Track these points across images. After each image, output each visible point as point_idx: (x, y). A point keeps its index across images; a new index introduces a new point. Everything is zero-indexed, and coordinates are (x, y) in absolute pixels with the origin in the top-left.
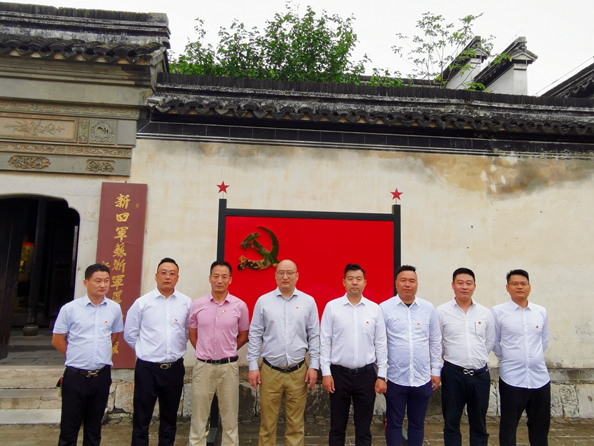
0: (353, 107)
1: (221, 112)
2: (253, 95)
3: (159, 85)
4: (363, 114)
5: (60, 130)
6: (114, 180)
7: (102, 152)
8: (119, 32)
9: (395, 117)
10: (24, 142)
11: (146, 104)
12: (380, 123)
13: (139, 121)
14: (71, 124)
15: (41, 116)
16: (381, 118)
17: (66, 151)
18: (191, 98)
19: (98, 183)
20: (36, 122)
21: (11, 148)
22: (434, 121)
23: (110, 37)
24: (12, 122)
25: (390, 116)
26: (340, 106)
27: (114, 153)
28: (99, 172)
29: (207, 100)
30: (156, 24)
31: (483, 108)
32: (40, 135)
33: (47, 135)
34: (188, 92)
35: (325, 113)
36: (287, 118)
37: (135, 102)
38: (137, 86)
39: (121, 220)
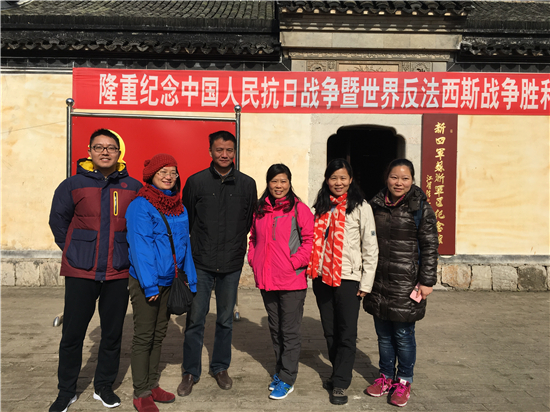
11: (458, 48)
13: (448, 63)
14: (396, 67)
15: (374, 62)
20: (369, 67)
24: (352, 68)
38: (450, 33)
39: (440, 143)
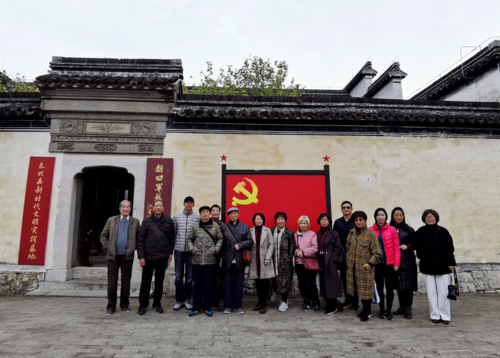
0: (292, 110)
1: (215, 116)
2: (232, 105)
3: (178, 101)
4: (299, 114)
5: (122, 128)
6: (154, 157)
7: (147, 141)
8: (154, 71)
9: (318, 114)
10: (102, 136)
11: (172, 112)
12: (309, 118)
13: (167, 122)
14: (129, 125)
15: (112, 121)
16: (310, 116)
17: (126, 140)
18: (197, 108)
19: (145, 158)
20: (109, 124)
21: (95, 140)
22: (342, 116)
23: (149, 74)
24: (96, 125)
25: (315, 114)
26: (284, 110)
27: (154, 141)
28: (145, 152)
29: (206, 109)
30: (175, 65)
31: (372, 107)
32: (111, 132)
33: (115, 132)
34: (195, 104)
35: (276, 114)
36: (254, 118)
37: (165, 111)
38: (166, 102)
39: (159, 180)
